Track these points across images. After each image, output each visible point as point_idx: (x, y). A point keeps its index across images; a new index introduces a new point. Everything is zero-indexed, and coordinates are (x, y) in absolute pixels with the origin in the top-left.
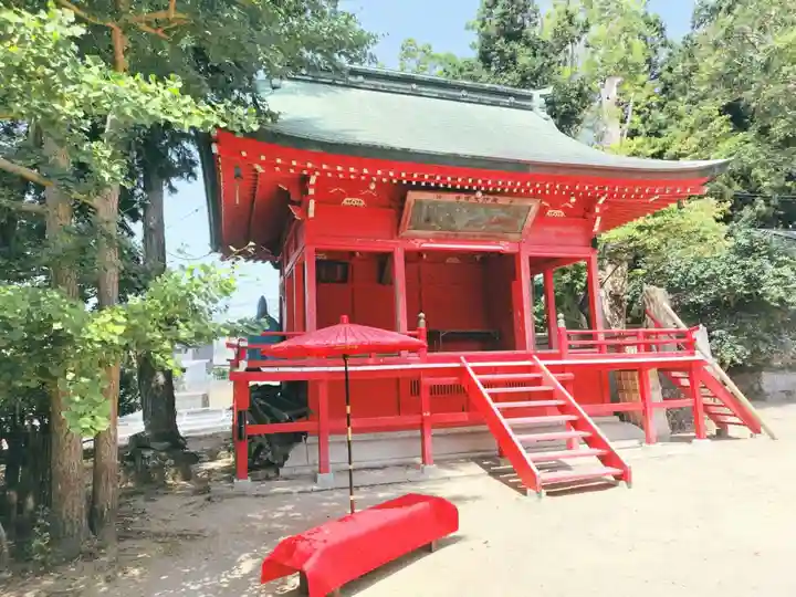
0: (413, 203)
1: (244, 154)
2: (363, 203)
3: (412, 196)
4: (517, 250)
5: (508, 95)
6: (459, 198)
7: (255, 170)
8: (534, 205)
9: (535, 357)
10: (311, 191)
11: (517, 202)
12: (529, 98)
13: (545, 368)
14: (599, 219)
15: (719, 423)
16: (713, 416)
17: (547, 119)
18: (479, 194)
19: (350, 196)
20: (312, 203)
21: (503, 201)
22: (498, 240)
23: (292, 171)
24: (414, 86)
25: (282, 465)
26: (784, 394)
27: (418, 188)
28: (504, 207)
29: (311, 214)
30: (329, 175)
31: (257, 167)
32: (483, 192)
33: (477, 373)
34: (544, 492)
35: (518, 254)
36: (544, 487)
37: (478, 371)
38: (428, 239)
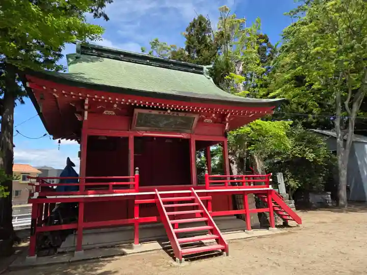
0: (137, 114)
1: (44, 88)
2: (114, 113)
3: (137, 111)
4: (189, 137)
5: (192, 67)
6: (160, 112)
7: (54, 96)
8: (196, 117)
9: (192, 189)
10: (86, 107)
11: (188, 115)
12: (202, 69)
13: (196, 194)
14: (227, 124)
15: (284, 219)
16: (281, 216)
17: (209, 79)
18: (169, 111)
19: (107, 110)
20: (86, 113)
21: (181, 114)
22: (181, 133)
23: (74, 97)
24: (148, 61)
25: (59, 247)
26: (319, 204)
27: (140, 107)
28: (182, 117)
29: (86, 118)
31: (54, 94)
32: (171, 110)
33: (161, 197)
34: (183, 259)
35: (190, 139)
36: (183, 257)
37: (162, 196)
38: (146, 131)
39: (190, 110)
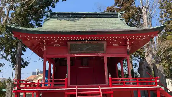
0: (70, 45)
2: (60, 45)
4: (103, 56)
5: (111, 15)
6: (82, 43)
8: (105, 43)
10: (45, 44)
11: (100, 42)
14: (128, 45)
19: (56, 44)
21: (95, 42)
22: (97, 53)
23: (40, 39)
29: (45, 49)
30: (49, 39)
31: (28, 39)
32: (88, 41)
38: (77, 54)
39: (100, 39)
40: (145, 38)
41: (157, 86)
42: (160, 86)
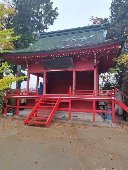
40: (109, 51)
41: (112, 98)
42: (114, 98)
